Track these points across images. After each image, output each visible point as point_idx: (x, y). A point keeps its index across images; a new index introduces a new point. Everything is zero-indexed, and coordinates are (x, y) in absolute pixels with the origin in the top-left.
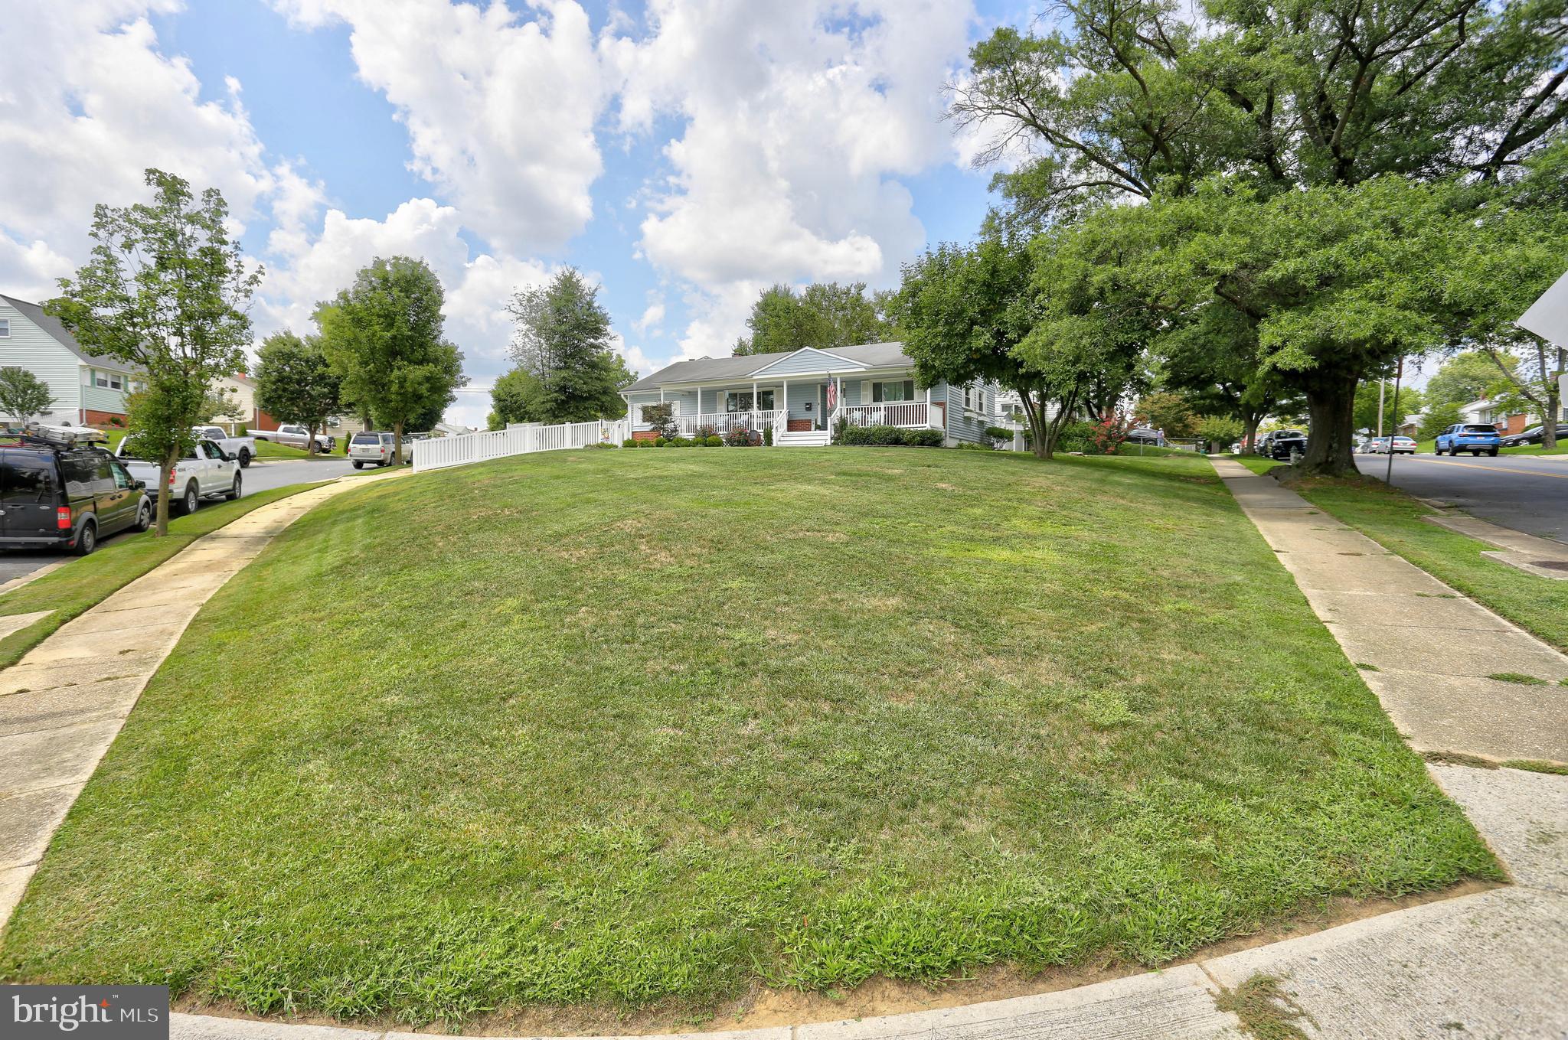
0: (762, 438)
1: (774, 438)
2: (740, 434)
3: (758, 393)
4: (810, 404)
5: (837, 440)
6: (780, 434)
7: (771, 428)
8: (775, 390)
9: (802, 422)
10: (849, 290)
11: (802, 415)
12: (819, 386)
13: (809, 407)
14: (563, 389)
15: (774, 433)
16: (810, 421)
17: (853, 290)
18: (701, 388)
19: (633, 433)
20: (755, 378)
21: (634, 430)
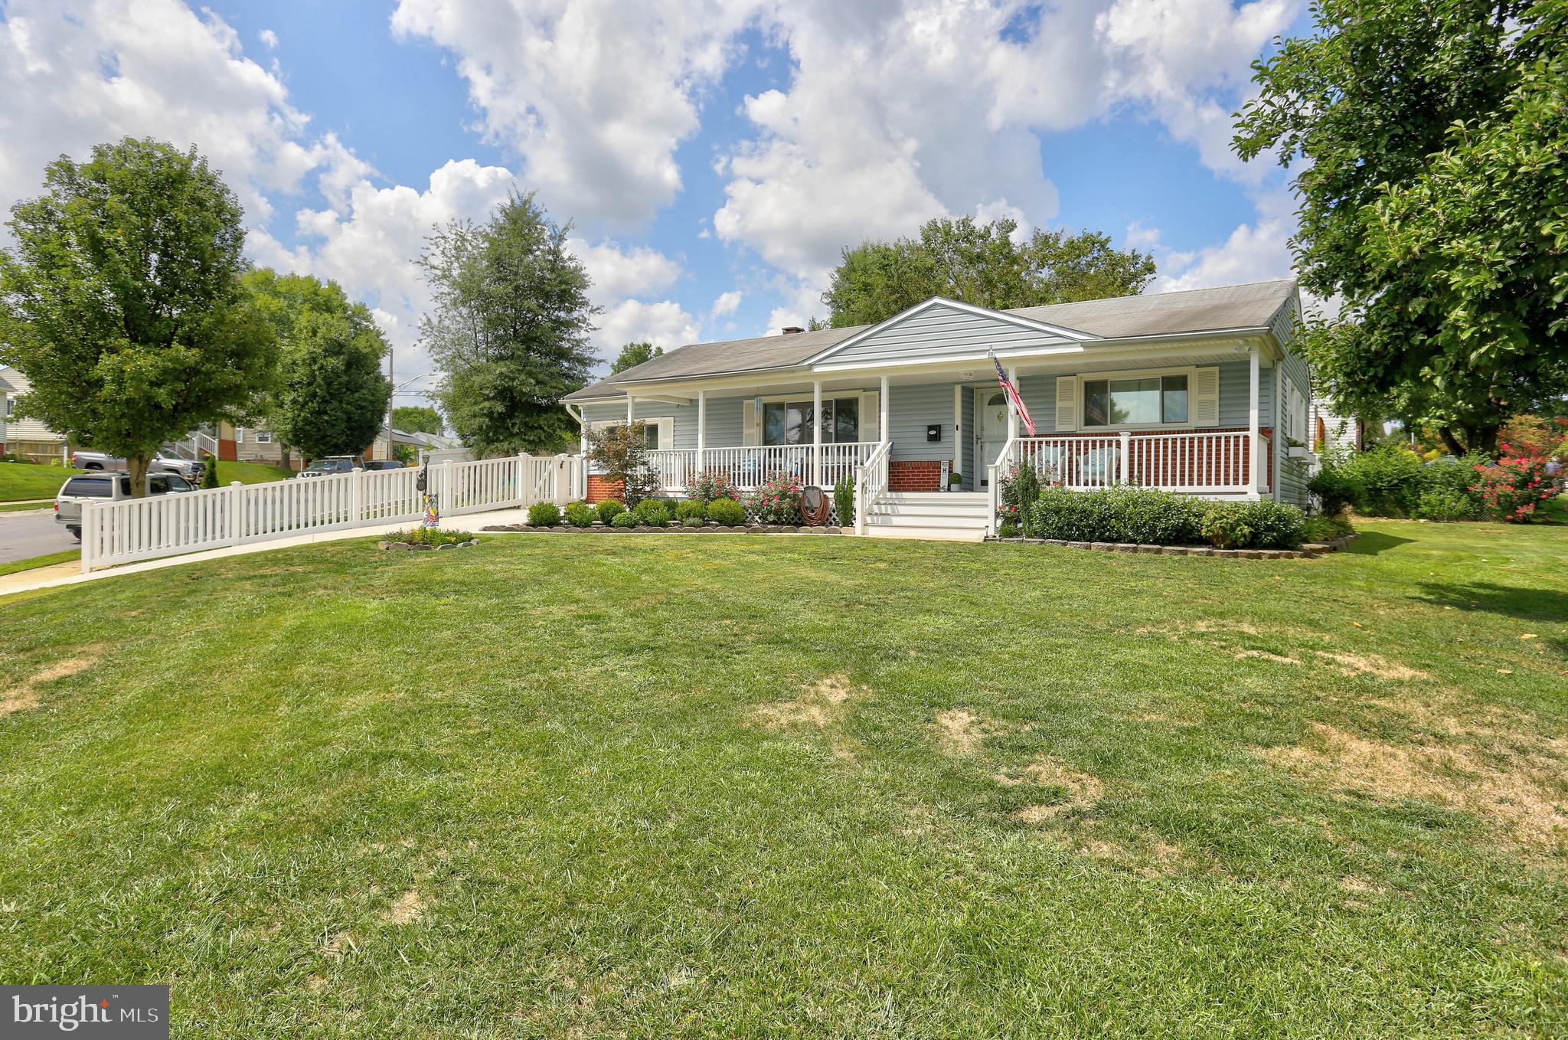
0: (832, 504)
1: (857, 505)
2: (783, 495)
3: (824, 403)
4: (937, 428)
5: (1012, 523)
6: (871, 496)
7: (852, 483)
8: (862, 397)
9: (920, 466)
10: (988, 231)
11: (922, 452)
12: (958, 390)
13: (935, 434)
14: (505, 394)
15: (858, 495)
16: (936, 466)
17: (994, 234)
18: (705, 392)
19: (589, 477)
20: (817, 370)
21: (591, 473)
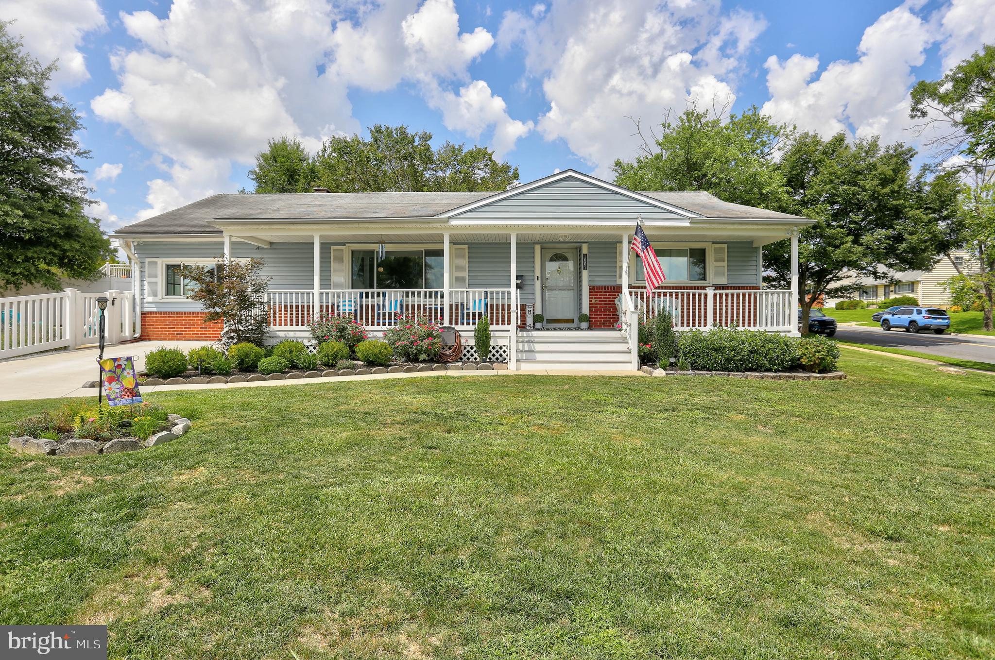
4: (521, 278)
12: (538, 248)
13: (521, 283)
16: (524, 308)
18: (321, 236)
19: (143, 314)
20: (454, 222)
21: (146, 310)
